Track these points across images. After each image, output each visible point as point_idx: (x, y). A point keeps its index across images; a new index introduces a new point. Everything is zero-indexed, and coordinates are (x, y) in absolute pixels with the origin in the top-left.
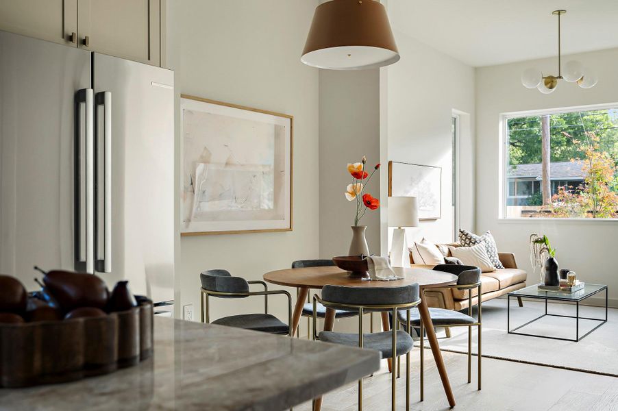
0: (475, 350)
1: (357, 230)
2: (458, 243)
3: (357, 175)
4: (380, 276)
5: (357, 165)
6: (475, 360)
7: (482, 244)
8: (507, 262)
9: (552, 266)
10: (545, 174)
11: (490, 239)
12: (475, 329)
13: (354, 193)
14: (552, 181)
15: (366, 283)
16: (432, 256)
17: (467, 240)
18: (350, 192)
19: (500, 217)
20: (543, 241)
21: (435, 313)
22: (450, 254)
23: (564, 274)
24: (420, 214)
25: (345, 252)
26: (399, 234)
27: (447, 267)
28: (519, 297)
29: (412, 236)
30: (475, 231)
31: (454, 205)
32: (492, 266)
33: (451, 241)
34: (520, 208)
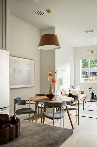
0: (77, 114)
1: (50, 88)
2: (71, 88)
3: (51, 75)
4: (57, 99)
5: (50, 72)
6: (77, 117)
7: (77, 89)
8: (82, 93)
9: (93, 94)
10: (89, 70)
11: (79, 87)
13: (50, 79)
14: (91, 72)
15: (53, 101)
16: (66, 92)
17: (73, 88)
18: (49, 78)
19: (80, 82)
20: (91, 88)
21: (69, 107)
22: (70, 91)
23: (96, 96)
24: (63, 82)
25: (48, 93)
26: (59, 87)
28: (85, 101)
29: (61, 87)
30: (75, 85)
31: (70, 78)
32: (79, 94)
34: (84, 79)
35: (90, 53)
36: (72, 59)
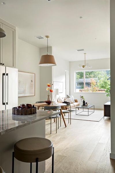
0: (70, 118)
1: (49, 96)
2: (66, 97)
3: (49, 86)
4: (53, 104)
5: (49, 84)
6: (70, 120)
7: (71, 98)
8: (76, 101)
9: (84, 102)
10: (84, 81)
11: (73, 96)
12: (70, 113)
13: (48, 89)
15: (51, 105)
16: (61, 100)
17: (68, 97)
18: (47, 89)
19: (75, 92)
20: (82, 97)
21: (63, 111)
22: (65, 100)
23: (86, 103)
24: (59, 92)
25: (46, 100)
26: (55, 96)
27: (65, 102)
28: (78, 108)
29: (58, 96)
30: (70, 95)
31: (66, 89)
32: (73, 102)
33: (65, 97)
34: (79, 89)
35: (82, 67)
36: (68, 72)
